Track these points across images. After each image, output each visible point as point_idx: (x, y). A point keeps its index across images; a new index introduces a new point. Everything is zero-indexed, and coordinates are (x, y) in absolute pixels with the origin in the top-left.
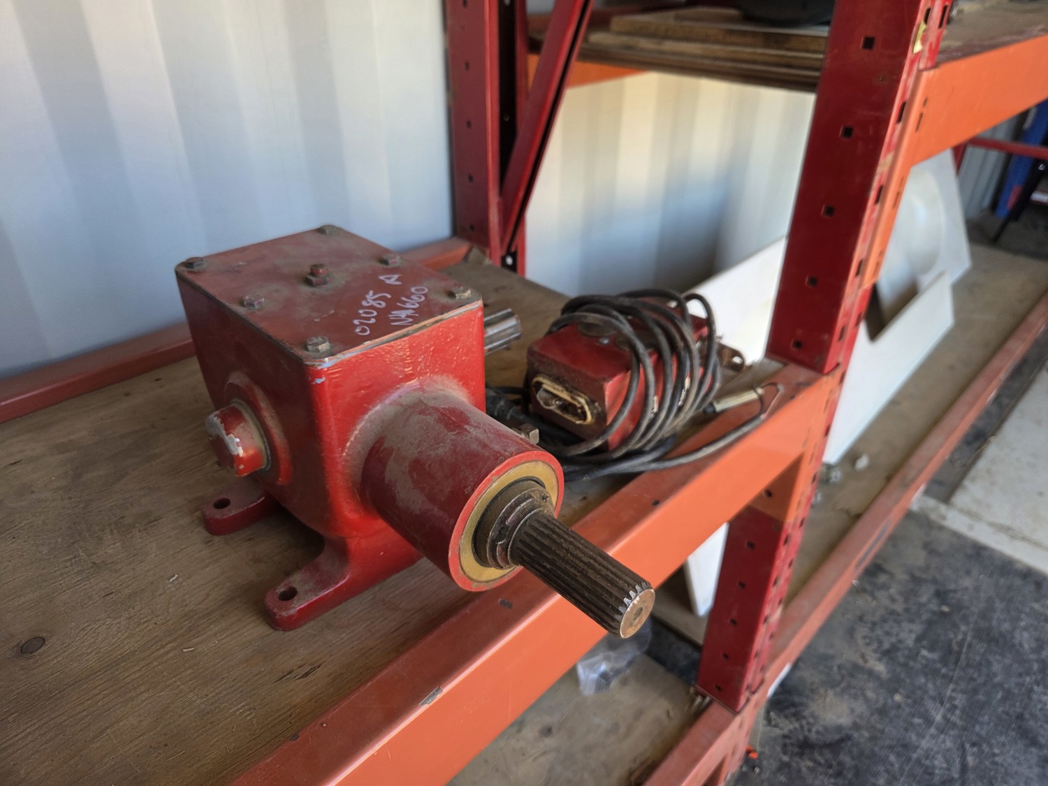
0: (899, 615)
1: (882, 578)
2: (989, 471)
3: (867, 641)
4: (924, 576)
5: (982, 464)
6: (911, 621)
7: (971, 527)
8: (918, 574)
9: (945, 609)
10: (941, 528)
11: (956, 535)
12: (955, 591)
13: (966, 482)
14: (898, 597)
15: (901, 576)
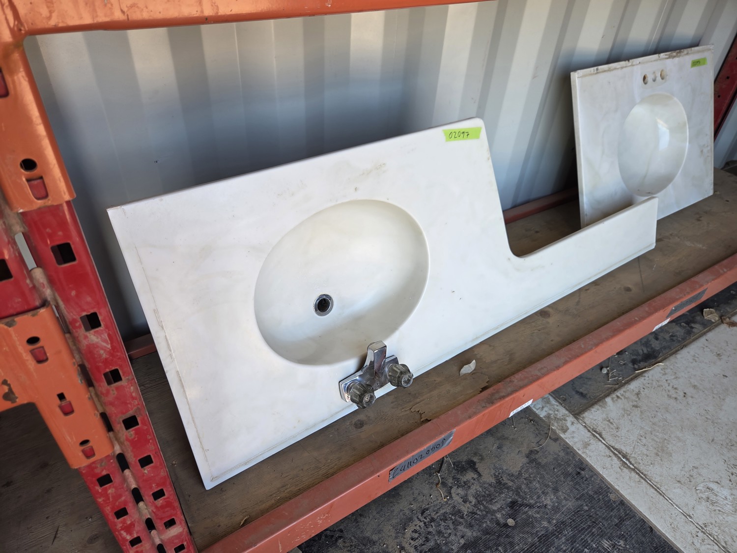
0: (462, 517)
1: (470, 475)
2: (638, 394)
3: (416, 535)
4: (510, 484)
5: (634, 385)
6: (470, 526)
7: (586, 445)
8: (505, 480)
9: (511, 522)
10: (557, 439)
11: (568, 450)
12: (531, 506)
13: (608, 400)
14: (471, 498)
15: (488, 478)
